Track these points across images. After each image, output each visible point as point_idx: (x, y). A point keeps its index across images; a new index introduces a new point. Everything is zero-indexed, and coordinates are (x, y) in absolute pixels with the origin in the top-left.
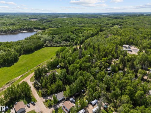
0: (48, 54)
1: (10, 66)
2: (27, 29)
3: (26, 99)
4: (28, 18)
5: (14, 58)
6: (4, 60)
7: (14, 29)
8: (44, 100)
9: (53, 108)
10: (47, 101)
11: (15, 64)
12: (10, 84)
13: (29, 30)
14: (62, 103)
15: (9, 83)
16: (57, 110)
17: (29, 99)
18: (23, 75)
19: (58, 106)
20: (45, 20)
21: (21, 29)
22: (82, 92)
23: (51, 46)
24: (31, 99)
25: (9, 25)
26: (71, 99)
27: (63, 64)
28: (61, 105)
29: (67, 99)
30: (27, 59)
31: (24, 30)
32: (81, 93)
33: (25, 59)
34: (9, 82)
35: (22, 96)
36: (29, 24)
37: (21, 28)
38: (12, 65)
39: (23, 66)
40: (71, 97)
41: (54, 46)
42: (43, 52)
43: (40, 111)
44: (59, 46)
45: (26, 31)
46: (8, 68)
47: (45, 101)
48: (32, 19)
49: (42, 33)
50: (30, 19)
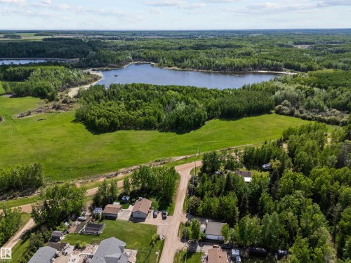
0: (268, 130)
1: (182, 134)
2: (267, 67)
3: (161, 200)
4: (290, 43)
5: (194, 120)
6: (178, 119)
7: (241, 65)
8: (185, 220)
9: (187, 245)
10: (187, 225)
11: (192, 132)
12: (159, 163)
13: (272, 70)
14: (211, 247)
15: (159, 161)
16: (190, 253)
17: (165, 205)
18: (188, 156)
19: (199, 249)
20: (331, 47)
21: (255, 67)
22: (278, 252)
23: (291, 114)
24: (168, 205)
25: (239, 55)
26: (235, 252)
27: (278, 165)
28: (206, 249)
29: (228, 245)
30: (217, 130)
31: (260, 69)
32: (274, 255)
33: (214, 129)
34: (161, 159)
35: (160, 192)
36: (278, 56)
37: (257, 63)
38: (185, 133)
39: (201, 139)
40: (240, 247)
41: (297, 116)
42: (259, 123)
43: (164, 234)
44: (309, 119)
45: (265, 70)
46: (178, 136)
47: (184, 223)
48: (301, 44)
49: (289, 79)
50: (295, 44)
